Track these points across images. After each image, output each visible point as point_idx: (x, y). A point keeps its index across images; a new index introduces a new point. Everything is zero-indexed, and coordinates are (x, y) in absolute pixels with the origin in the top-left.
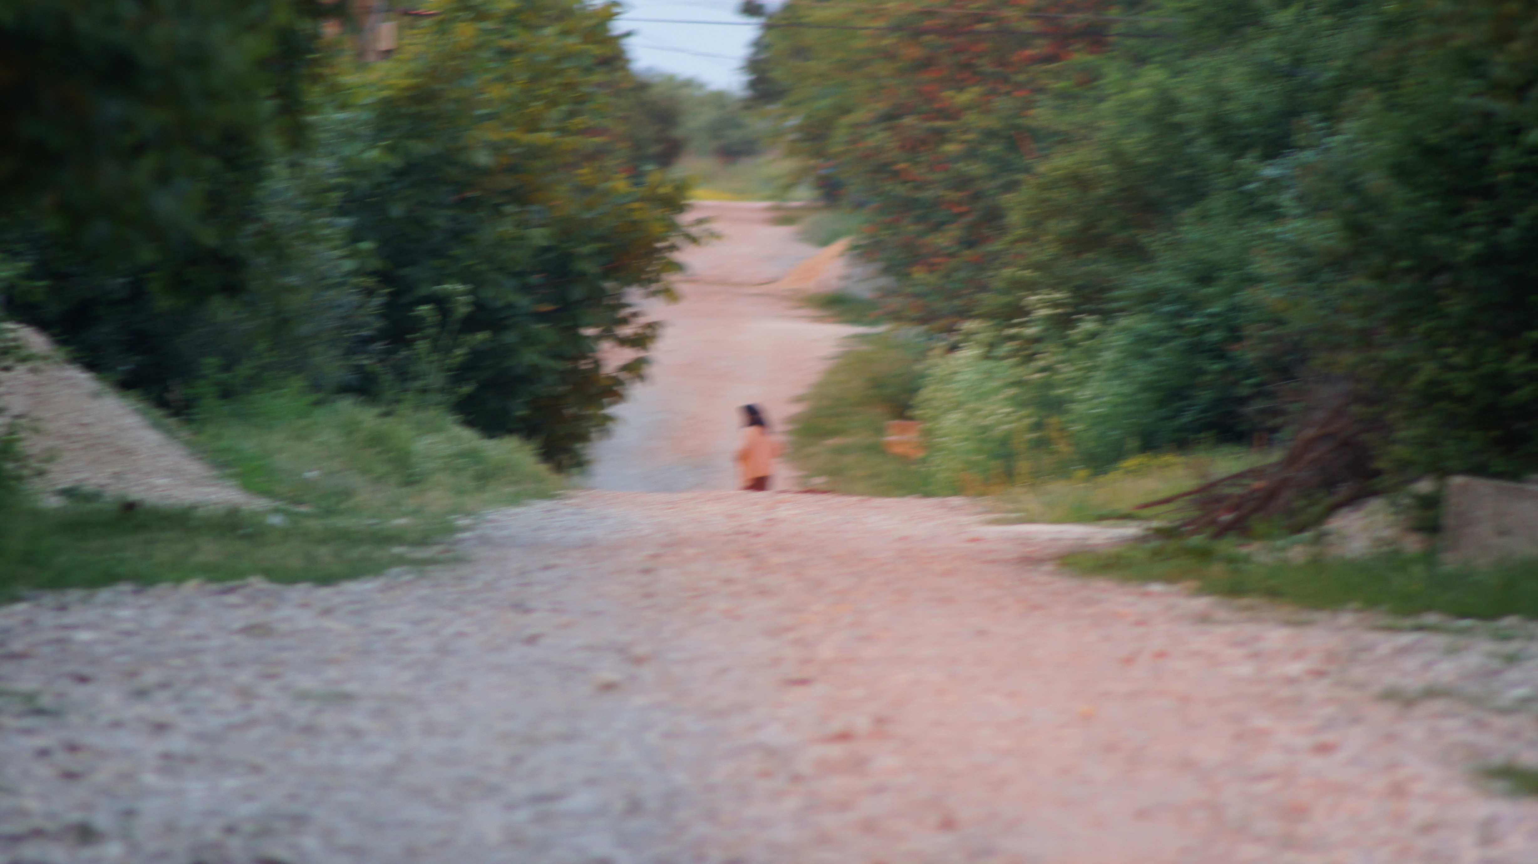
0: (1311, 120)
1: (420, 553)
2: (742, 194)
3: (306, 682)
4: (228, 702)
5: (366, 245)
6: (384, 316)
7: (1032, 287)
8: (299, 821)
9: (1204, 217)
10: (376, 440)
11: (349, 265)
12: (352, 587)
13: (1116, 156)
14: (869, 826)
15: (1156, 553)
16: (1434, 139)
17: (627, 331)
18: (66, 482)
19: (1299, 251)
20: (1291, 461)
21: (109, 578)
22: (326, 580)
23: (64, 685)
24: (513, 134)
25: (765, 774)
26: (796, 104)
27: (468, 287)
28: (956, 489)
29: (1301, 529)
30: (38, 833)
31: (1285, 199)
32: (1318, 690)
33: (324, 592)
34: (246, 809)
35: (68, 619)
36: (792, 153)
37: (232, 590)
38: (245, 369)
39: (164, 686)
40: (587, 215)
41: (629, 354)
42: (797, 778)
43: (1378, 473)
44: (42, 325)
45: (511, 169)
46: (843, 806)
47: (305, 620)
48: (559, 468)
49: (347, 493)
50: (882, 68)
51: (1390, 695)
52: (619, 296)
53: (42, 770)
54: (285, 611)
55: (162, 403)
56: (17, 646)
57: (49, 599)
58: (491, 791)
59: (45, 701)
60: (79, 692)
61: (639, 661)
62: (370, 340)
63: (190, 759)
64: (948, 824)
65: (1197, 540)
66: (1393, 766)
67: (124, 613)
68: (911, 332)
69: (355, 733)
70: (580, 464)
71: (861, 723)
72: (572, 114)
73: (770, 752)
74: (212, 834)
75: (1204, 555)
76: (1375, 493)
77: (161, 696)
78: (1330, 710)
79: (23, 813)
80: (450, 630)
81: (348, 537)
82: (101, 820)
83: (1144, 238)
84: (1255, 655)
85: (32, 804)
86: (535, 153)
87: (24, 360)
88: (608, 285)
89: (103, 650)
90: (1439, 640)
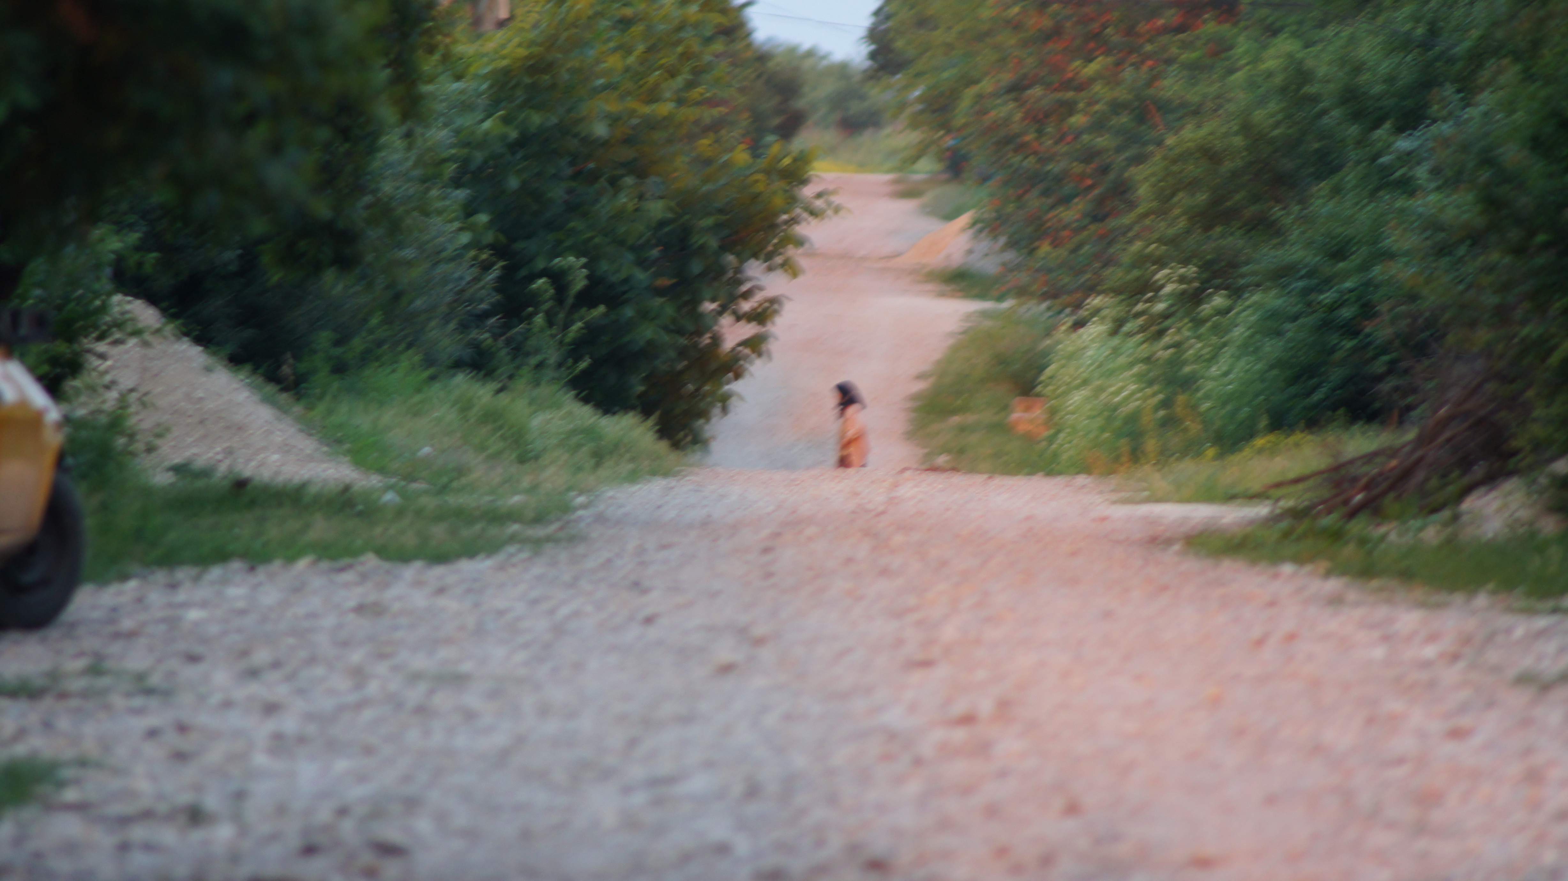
0: (1449, 91)
1: (540, 532)
2: (862, 166)
3: (419, 662)
4: (341, 683)
5: (483, 218)
6: (497, 290)
7: (1161, 263)
8: (412, 804)
9: (1337, 191)
10: (491, 417)
11: (465, 238)
12: (467, 567)
13: (1246, 128)
14: (992, 811)
15: (1286, 534)
17: (746, 306)
18: (177, 459)
19: (1433, 225)
20: (1422, 441)
21: (221, 556)
22: (440, 558)
23: (174, 664)
24: (631, 104)
25: (887, 757)
26: (919, 75)
27: (583, 260)
28: (1083, 467)
29: (1435, 510)
30: (147, 815)
31: (1421, 172)
32: (1452, 674)
33: (439, 571)
34: (356, 792)
35: (181, 596)
36: (914, 125)
37: (342, 570)
38: (358, 344)
39: (276, 665)
40: (705, 188)
41: (748, 330)
42: (918, 762)
43: (1514, 453)
44: (152, 299)
45: (628, 141)
46: (966, 790)
47: (419, 599)
48: (676, 445)
49: (461, 471)
50: (1008, 39)
51: (1524, 679)
52: (738, 270)
53: (150, 749)
54: (398, 590)
55: (273, 377)
56: (127, 624)
57: (160, 576)
58: (606, 774)
59: (155, 680)
60: (190, 672)
61: (759, 642)
62: (486, 315)
63: (302, 740)
64: (1072, 809)
65: (1327, 521)
66: (1528, 751)
67: (232, 591)
68: (1037, 309)
69: (470, 716)
70: (699, 441)
71: (986, 706)
72: (690, 85)
73: (892, 735)
74: (324, 815)
75: (1336, 536)
76: (1510, 474)
77: (275, 676)
78: (1465, 694)
79: (133, 794)
80: (564, 611)
81: (462, 516)
82: (212, 801)
83: (1277, 212)
84: (1386, 638)
85: (143, 786)
86: (652, 124)
87: (137, 333)
88: (730, 259)
89: (214, 629)
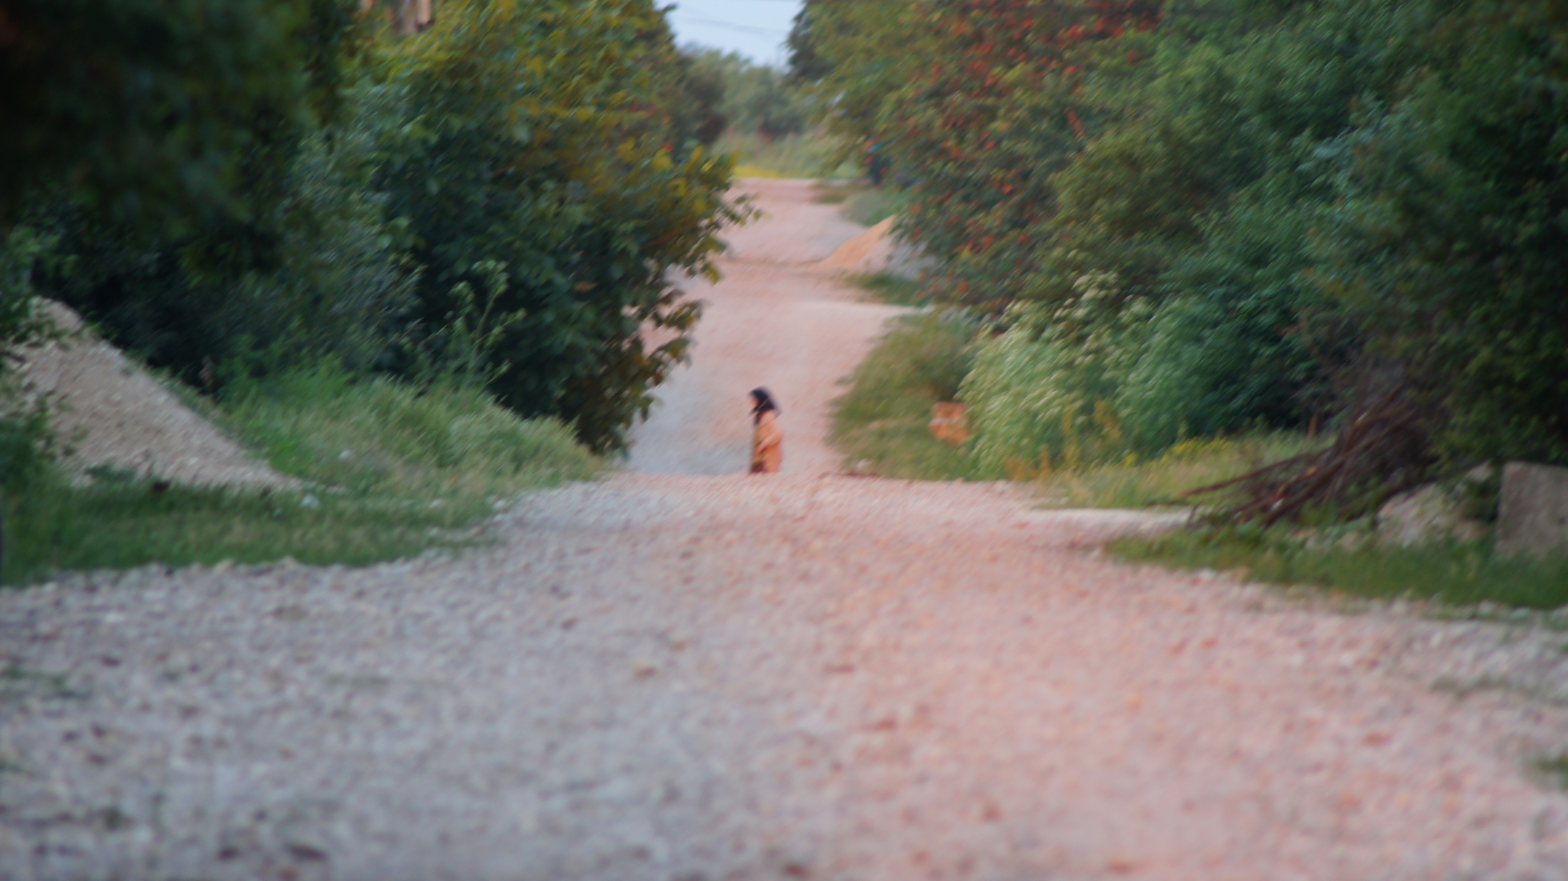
0: (1368, 98)
1: (459, 536)
2: (783, 172)
3: (338, 666)
4: (260, 686)
5: (403, 222)
6: (417, 294)
7: (1081, 268)
8: (330, 808)
9: (1256, 198)
10: (411, 420)
11: (385, 242)
12: (384, 569)
13: (1166, 134)
14: (910, 816)
15: (1206, 541)
16: (1491, 118)
17: (666, 311)
18: (96, 462)
19: (1354, 233)
20: (1339, 448)
21: (140, 559)
22: (360, 561)
23: (92, 667)
24: (551, 108)
25: (806, 763)
26: (840, 80)
27: (504, 264)
28: (1003, 473)
29: (1352, 517)
30: (65, 818)
31: (1341, 180)
32: (1369, 681)
33: (357, 574)
34: (274, 796)
35: (98, 600)
36: (835, 129)
37: (260, 573)
38: (277, 348)
39: (194, 668)
40: (627, 192)
41: (670, 334)
42: (837, 767)
43: (1434, 459)
44: (71, 302)
45: (549, 145)
46: (885, 796)
47: (338, 603)
48: (596, 450)
49: (381, 475)
50: (930, 45)
51: (1442, 686)
52: (659, 275)
53: (66, 753)
54: (314, 594)
55: (193, 380)
56: (44, 627)
57: (79, 579)
58: (526, 778)
59: (73, 683)
60: (107, 675)
61: (679, 647)
62: (406, 319)
63: (220, 743)
64: (991, 814)
65: (1244, 528)
66: (1445, 758)
67: (151, 595)
68: (958, 314)
69: (388, 719)
70: (619, 446)
71: (905, 711)
72: (611, 90)
73: (810, 740)
74: (242, 819)
75: (1254, 542)
76: (1431, 480)
77: (192, 680)
78: (1383, 700)
79: (49, 798)
80: (483, 616)
81: (381, 519)
82: (129, 805)
83: (1196, 219)
84: (1303, 645)
85: (61, 789)
86: (572, 128)
87: (54, 335)
88: (651, 264)
89: (131, 633)
90: (1497, 631)
